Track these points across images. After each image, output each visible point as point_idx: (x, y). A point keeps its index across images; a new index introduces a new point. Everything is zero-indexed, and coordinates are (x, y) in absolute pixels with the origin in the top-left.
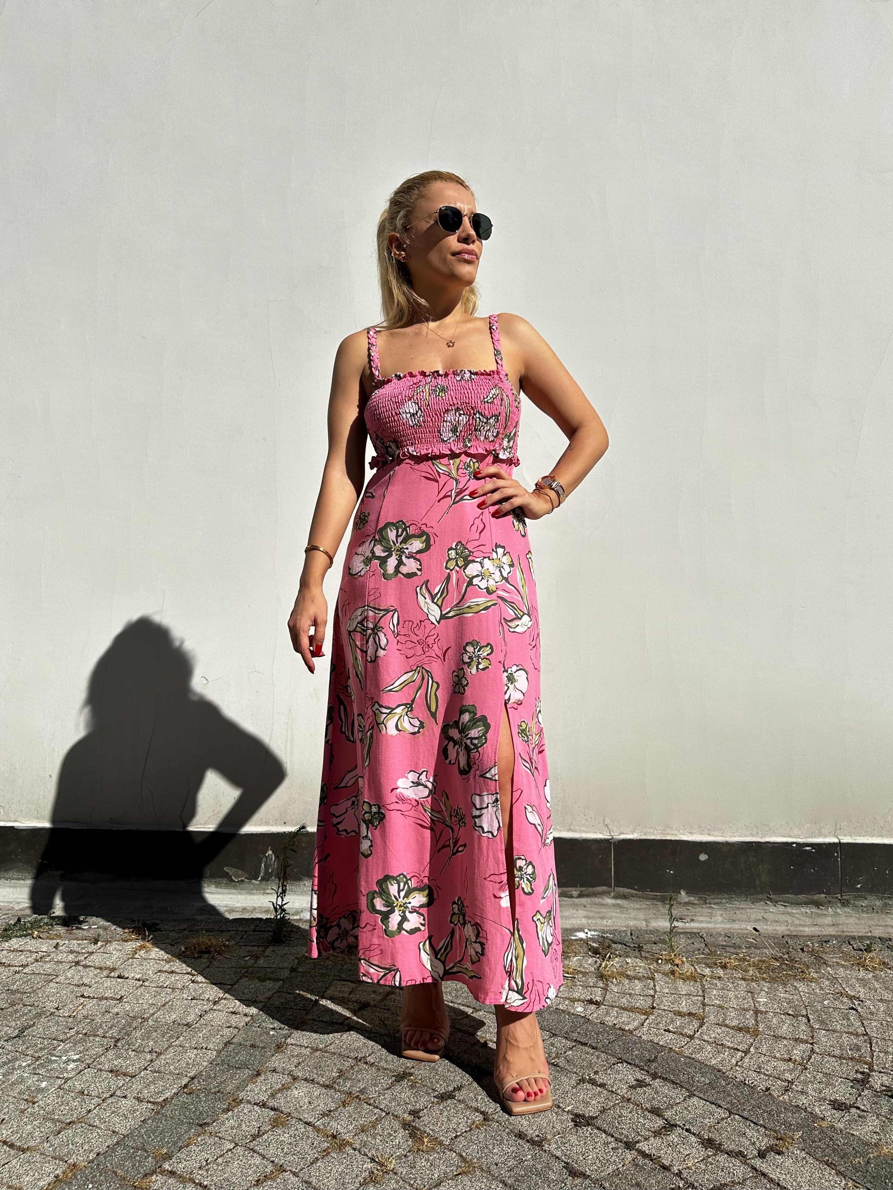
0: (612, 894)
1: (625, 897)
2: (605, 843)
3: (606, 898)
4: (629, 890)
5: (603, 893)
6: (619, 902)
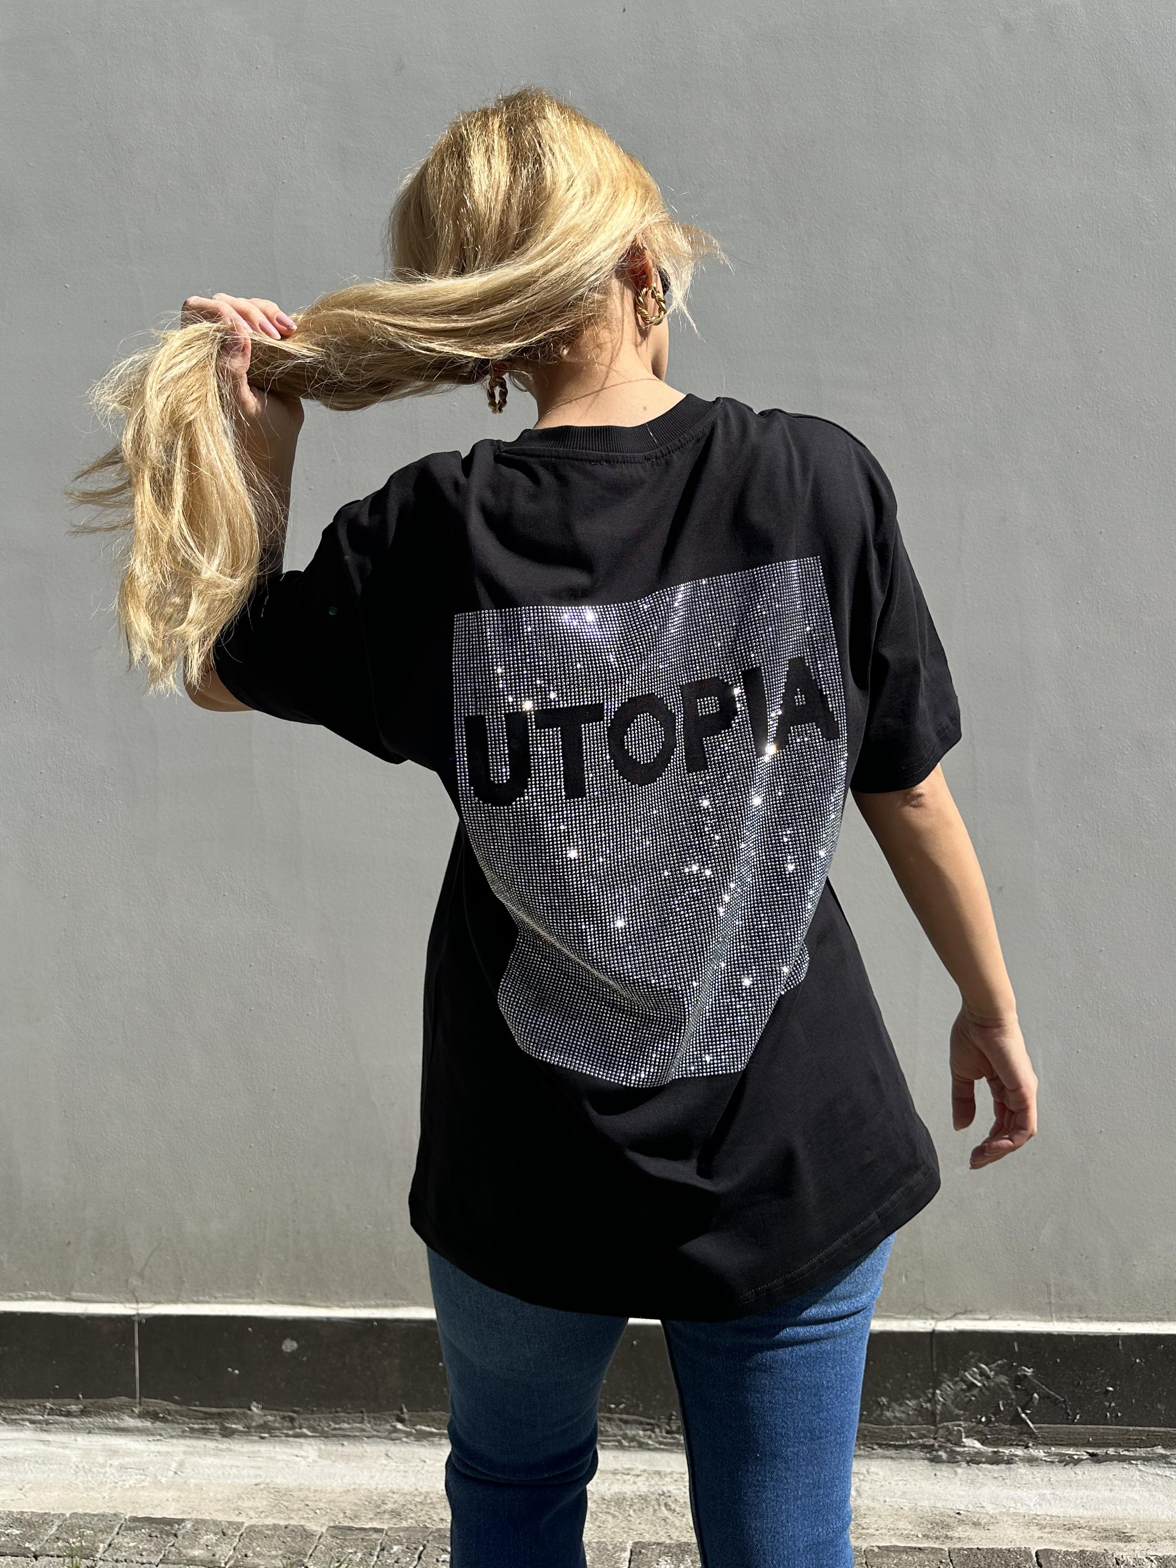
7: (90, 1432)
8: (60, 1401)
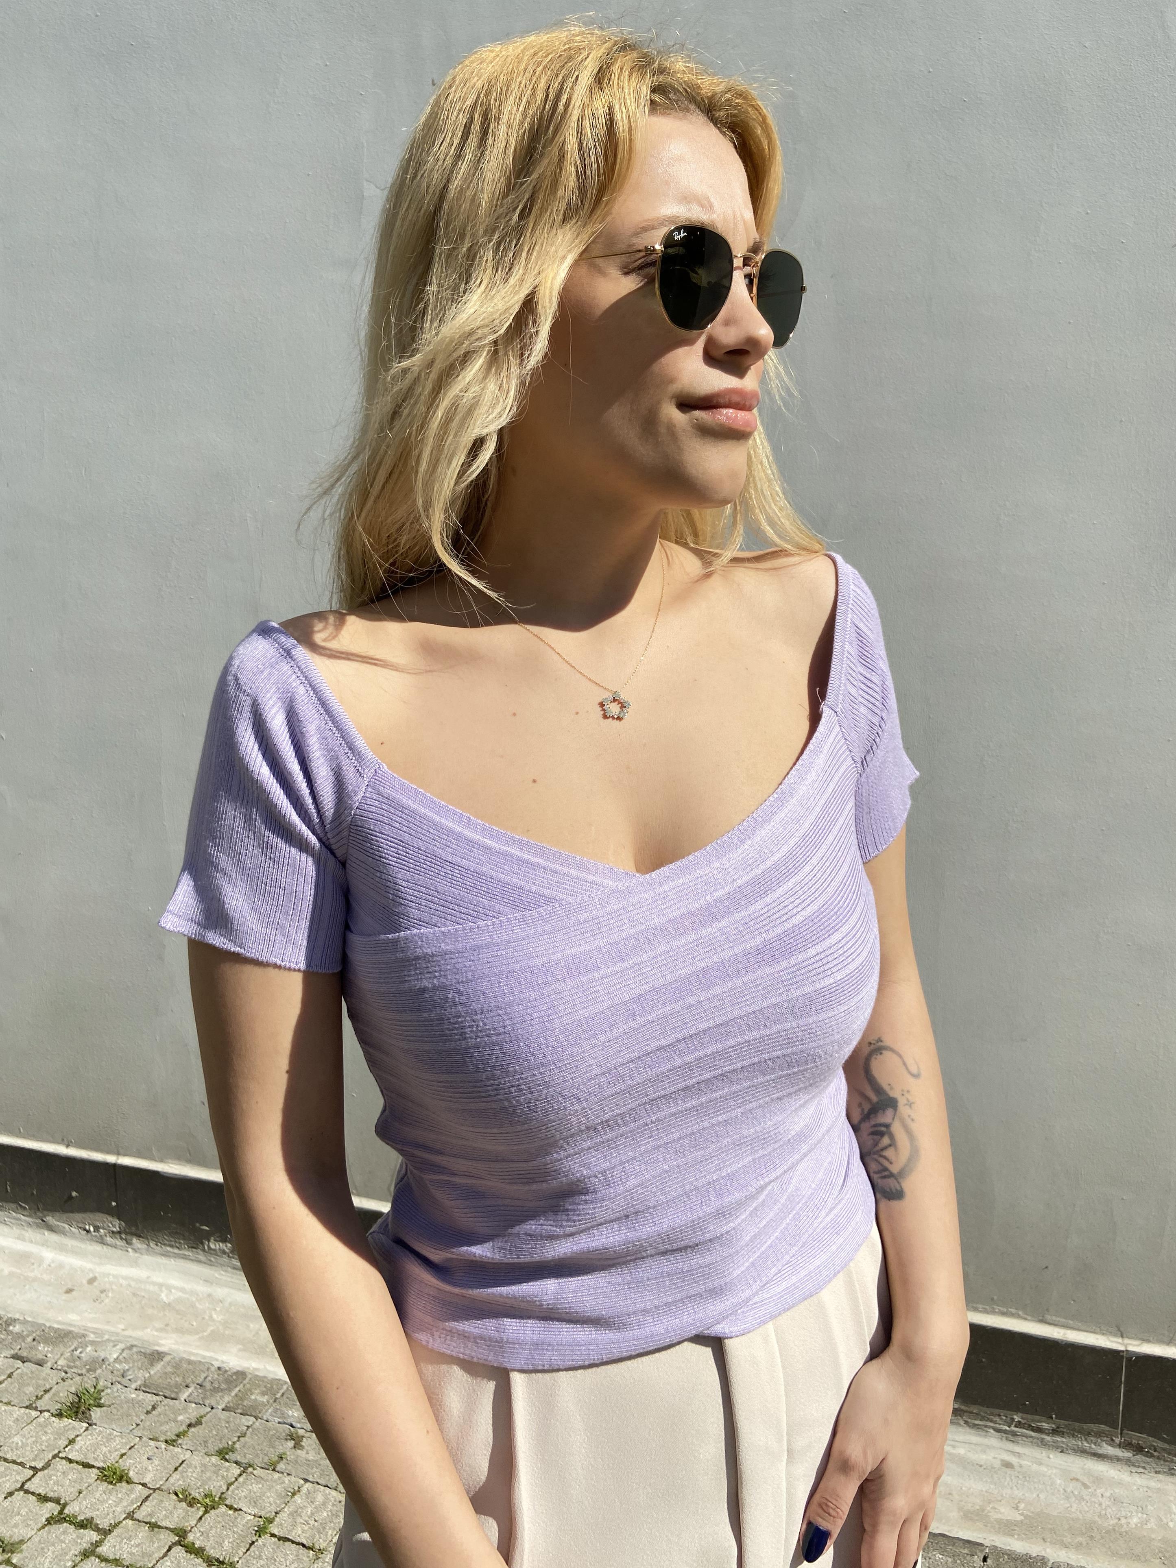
0: (1117, 1440)
1: (1138, 1449)
2: (1110, 1356)
3: (1104, 1444)
4: (1151, 1438)
5: (1099, 1435)
6: (1128, 1454)
7: (1062, 1452)
8: (1029, 1416)
